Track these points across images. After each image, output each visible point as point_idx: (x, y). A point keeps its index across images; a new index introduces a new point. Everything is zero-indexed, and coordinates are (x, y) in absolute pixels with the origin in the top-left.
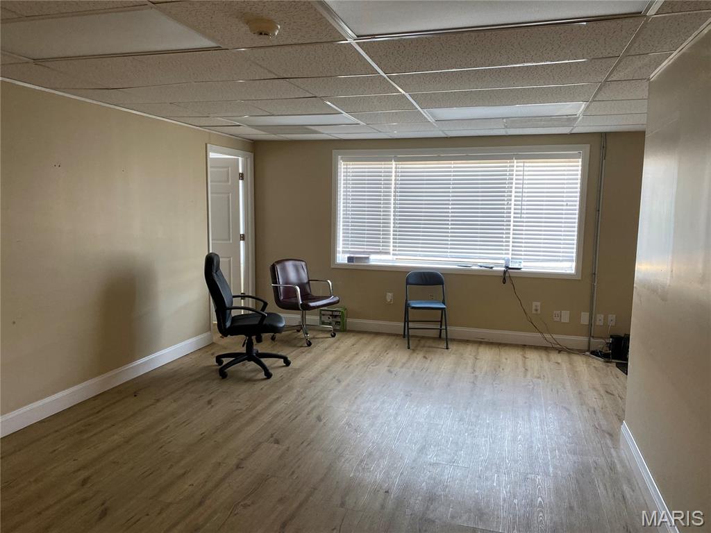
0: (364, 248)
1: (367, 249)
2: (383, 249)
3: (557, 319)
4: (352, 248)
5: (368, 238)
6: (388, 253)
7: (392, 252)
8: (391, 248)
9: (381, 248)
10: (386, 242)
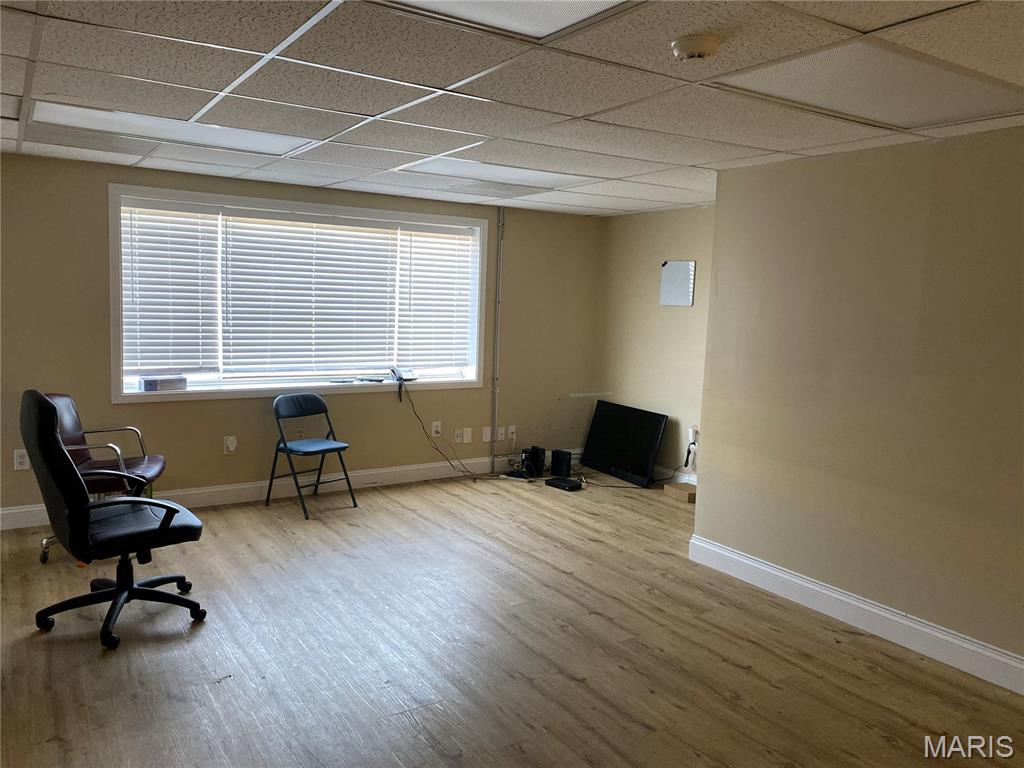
0: (168, 364)
1: (174, 364)
2: (203, 363)
3: (459, 440)
4: (142, 364)
5: (174, 345)
6: (215, 370)
7: (221, 367)
8: (220, 361)
9: (201, 361)
10: (210, 351)
